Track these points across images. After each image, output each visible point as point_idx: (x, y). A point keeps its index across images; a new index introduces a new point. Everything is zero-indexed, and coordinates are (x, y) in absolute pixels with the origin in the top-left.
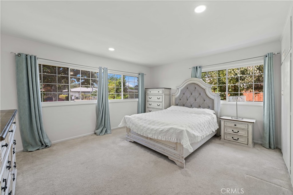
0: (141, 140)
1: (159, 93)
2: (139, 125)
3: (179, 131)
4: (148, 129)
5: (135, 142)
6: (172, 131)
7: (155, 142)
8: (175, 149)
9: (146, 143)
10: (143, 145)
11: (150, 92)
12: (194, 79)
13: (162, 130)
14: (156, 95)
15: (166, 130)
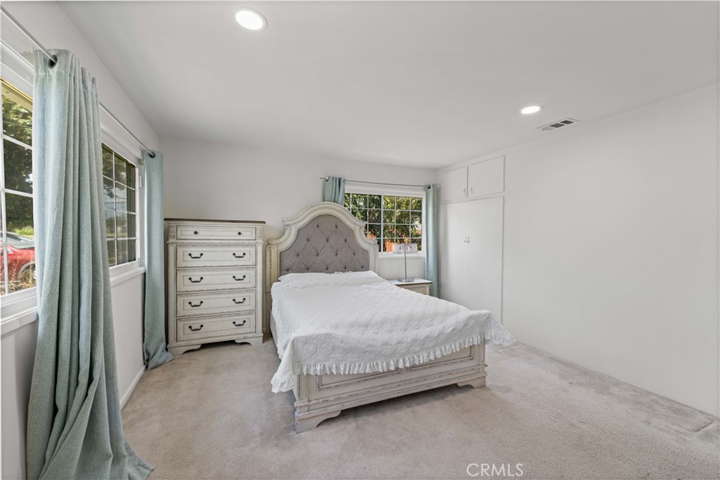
0: (380, 388)
1: (239, 237)
2: (379, 345)
3: (485, 317)
4: (415, 341)
5: (345, 413)
6: (472, 322)
7: (425, 368)
8: (472, 359)
9: (399, 388)
10: (383, 399)
11: (196, 233)
12: (328, 206)
13: (453, 330)
14: (230, 245)
15: (462, 324)
